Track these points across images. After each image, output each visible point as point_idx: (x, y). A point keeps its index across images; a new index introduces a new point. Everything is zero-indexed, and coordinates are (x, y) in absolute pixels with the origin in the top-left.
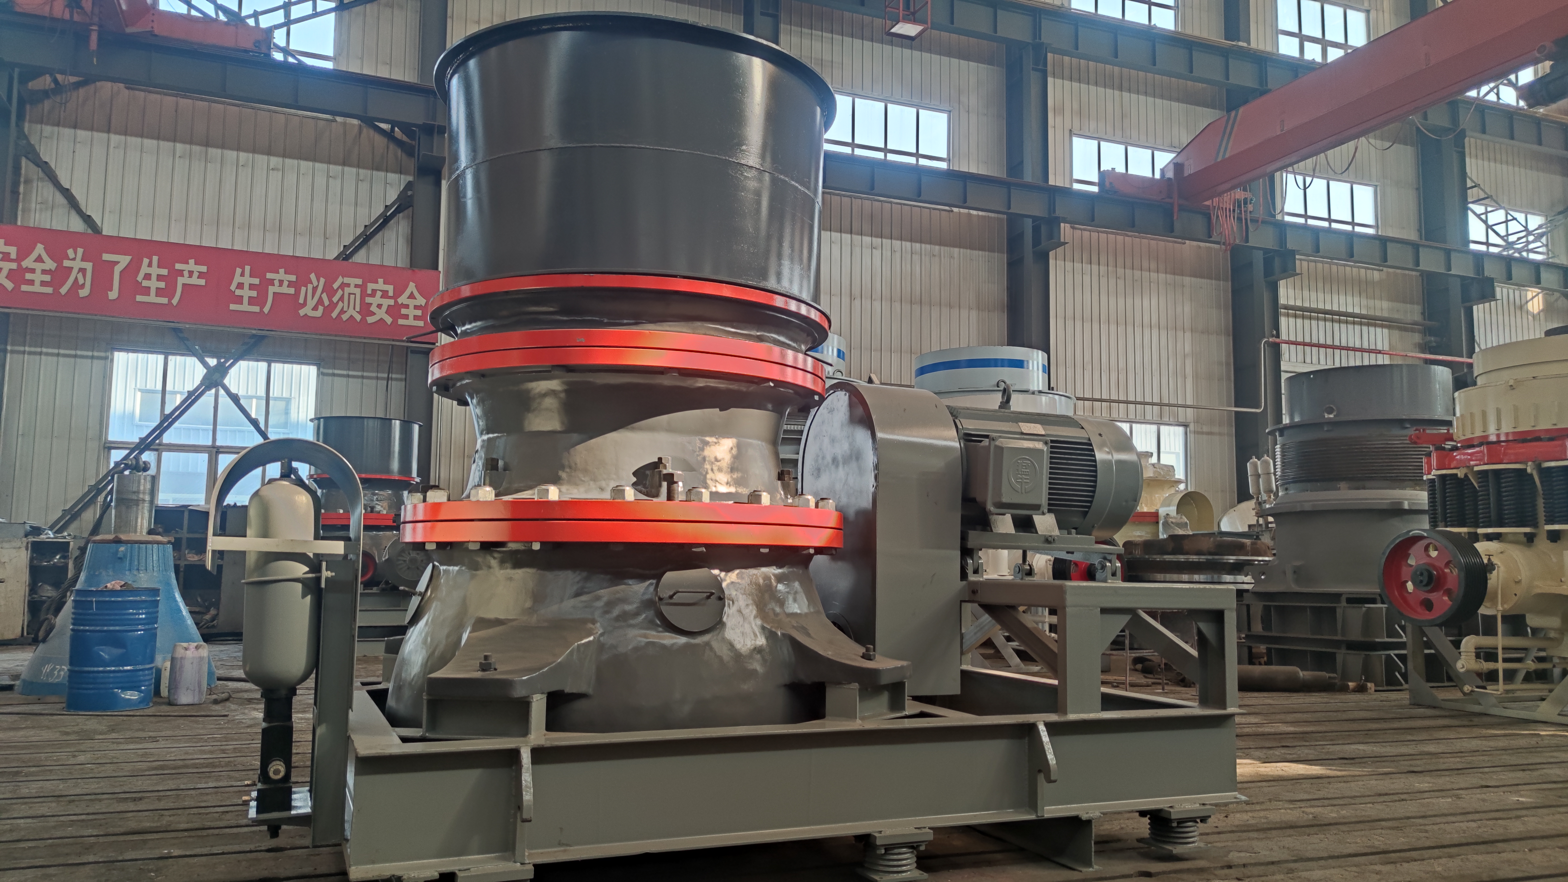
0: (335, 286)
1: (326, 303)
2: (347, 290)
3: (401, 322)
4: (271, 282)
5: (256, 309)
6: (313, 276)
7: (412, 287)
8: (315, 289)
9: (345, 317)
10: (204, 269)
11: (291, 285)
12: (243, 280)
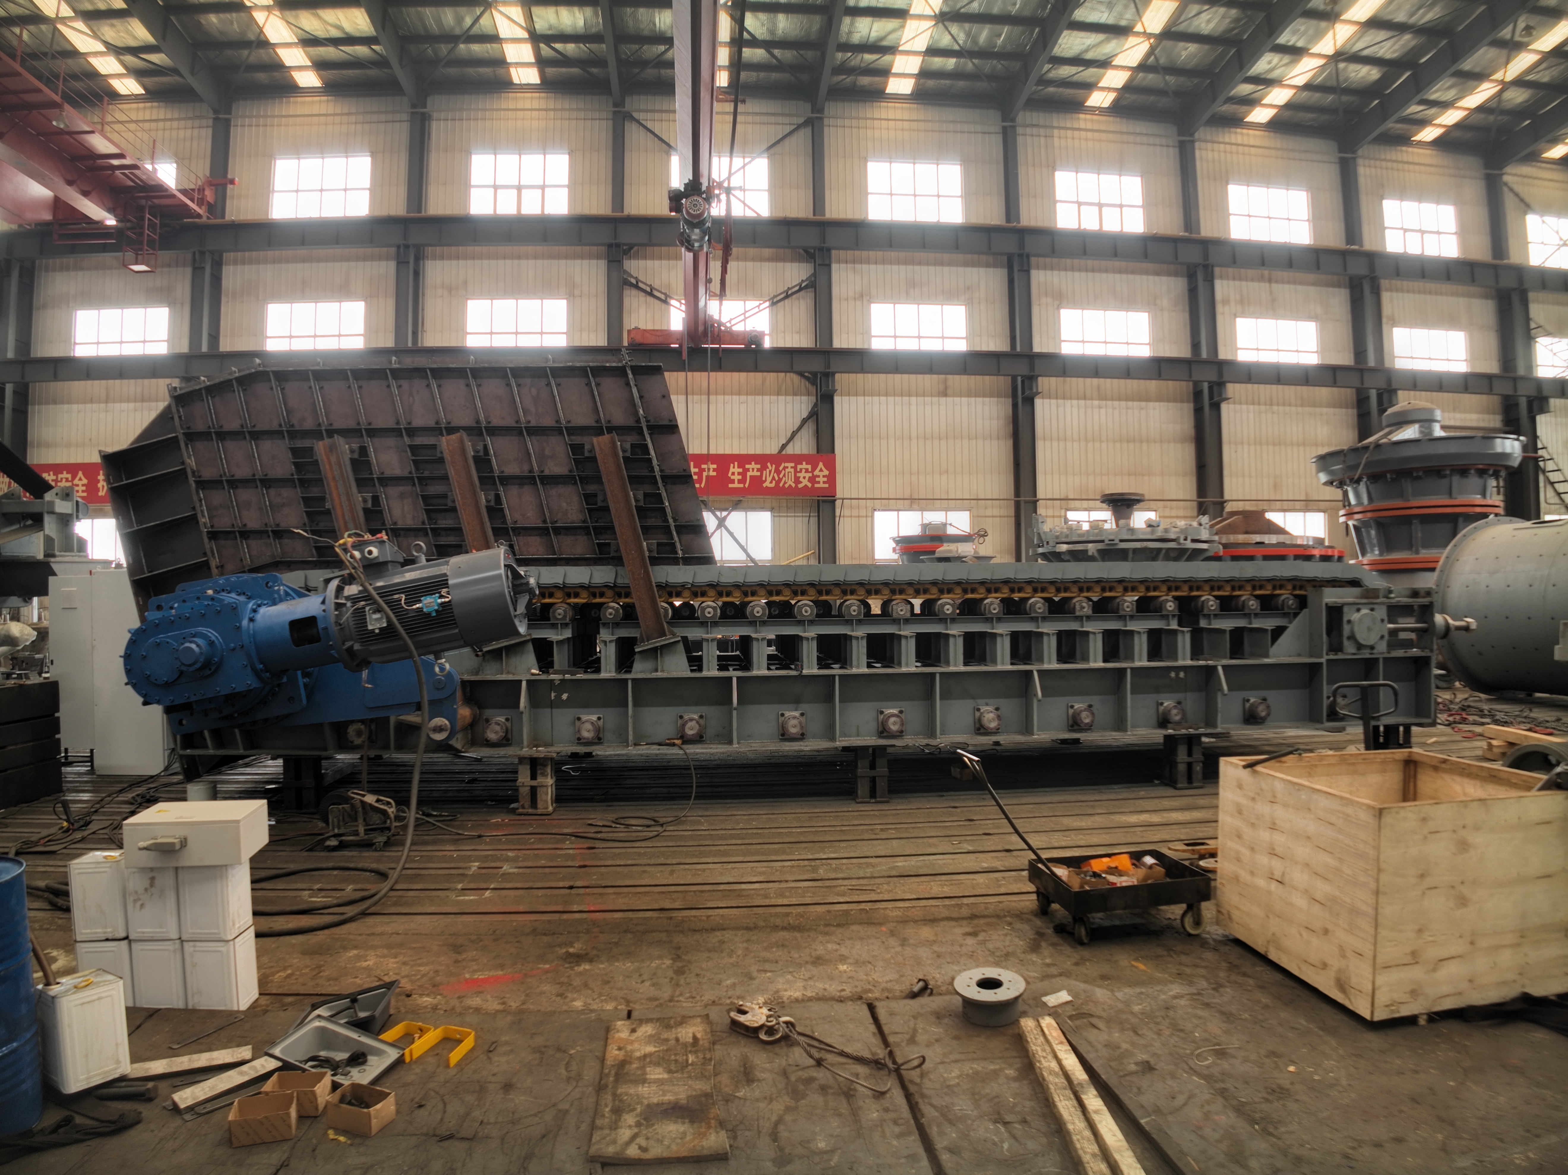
0: (781, 468)
1: (777, 479)
2: (787, 470)
3: (816, 485)
4: (748, 470)
5: (741, 486)
6: (769, 464)
7: (821, 465)
8: (770, 472)
9: (786, 486)
10: (715, 466)
11: (758, 470)
12: (734, 470)
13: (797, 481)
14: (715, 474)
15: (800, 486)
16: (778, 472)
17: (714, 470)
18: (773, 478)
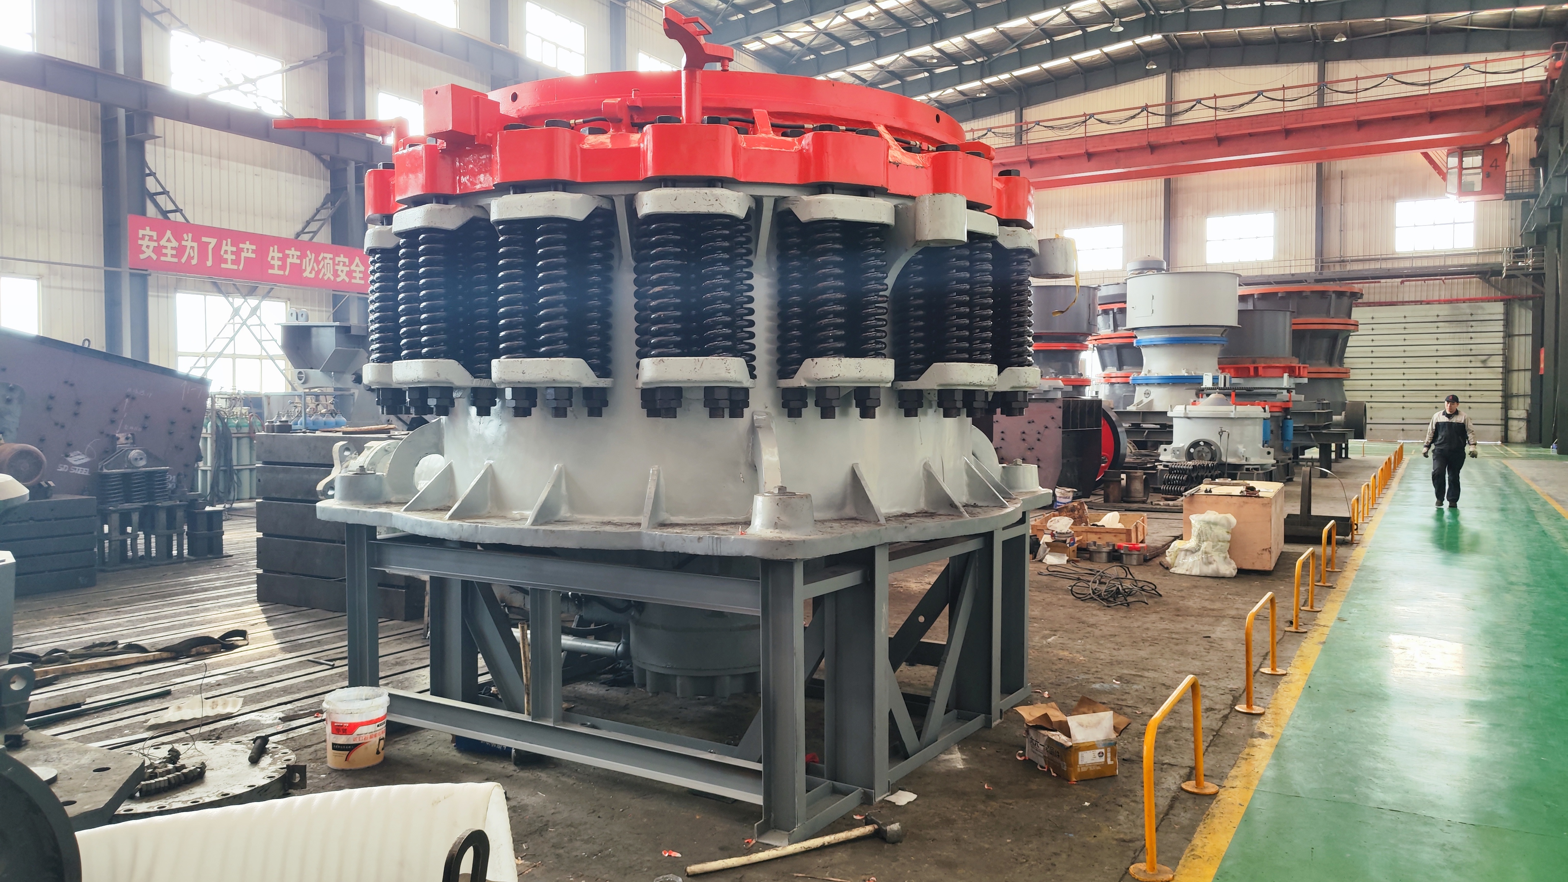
1: (316, 269)
2: (326, 262)
3: (353, 281)
6: (308, 252)
7: (357, 260)
9: (326, 278)
11: (298, 257)
12: (274, 254)
13: (336, 274)
14: (254, 256)
15: (339, 279)
16: (317, 262)
17: (253, 251)
18: (313, 269)
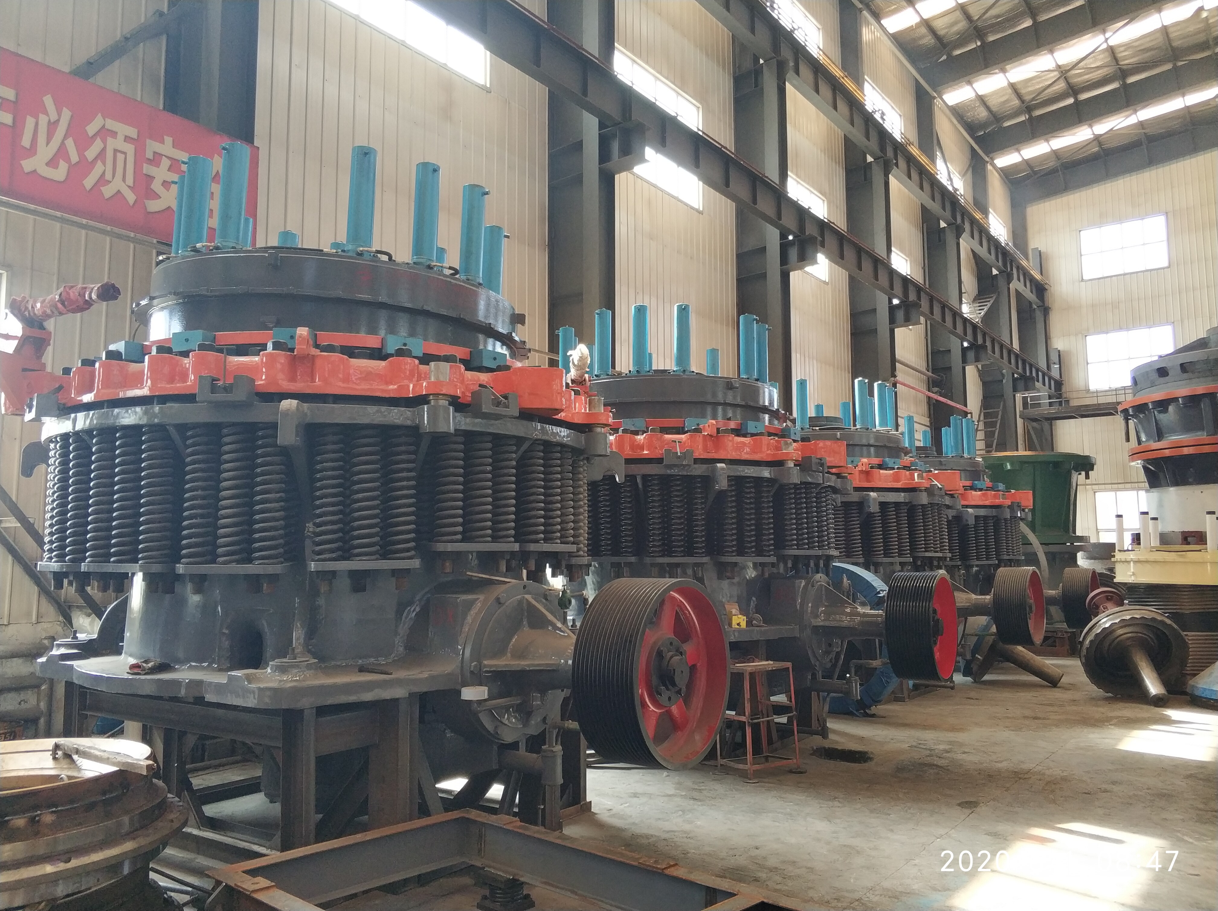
0: (92, 129)
1: (74, 157)
2: (112, 144)
6: (48, 101)
8: (52, 126)
9: (108, 191)
13: (145, 188)
15: (153, 206)
16: (79, 138)
18: (62, 152)
